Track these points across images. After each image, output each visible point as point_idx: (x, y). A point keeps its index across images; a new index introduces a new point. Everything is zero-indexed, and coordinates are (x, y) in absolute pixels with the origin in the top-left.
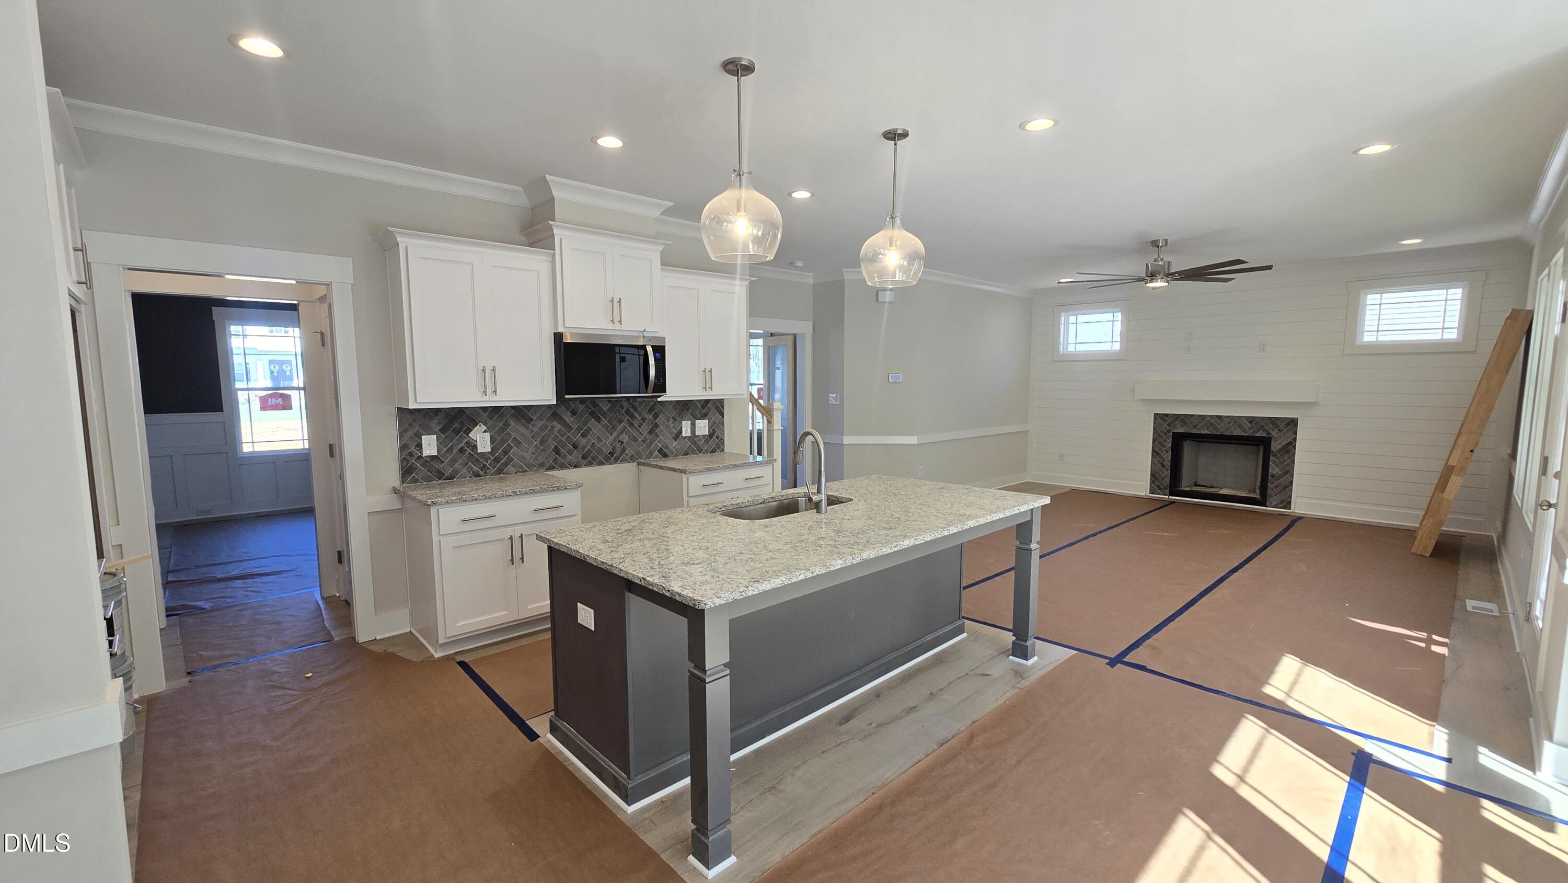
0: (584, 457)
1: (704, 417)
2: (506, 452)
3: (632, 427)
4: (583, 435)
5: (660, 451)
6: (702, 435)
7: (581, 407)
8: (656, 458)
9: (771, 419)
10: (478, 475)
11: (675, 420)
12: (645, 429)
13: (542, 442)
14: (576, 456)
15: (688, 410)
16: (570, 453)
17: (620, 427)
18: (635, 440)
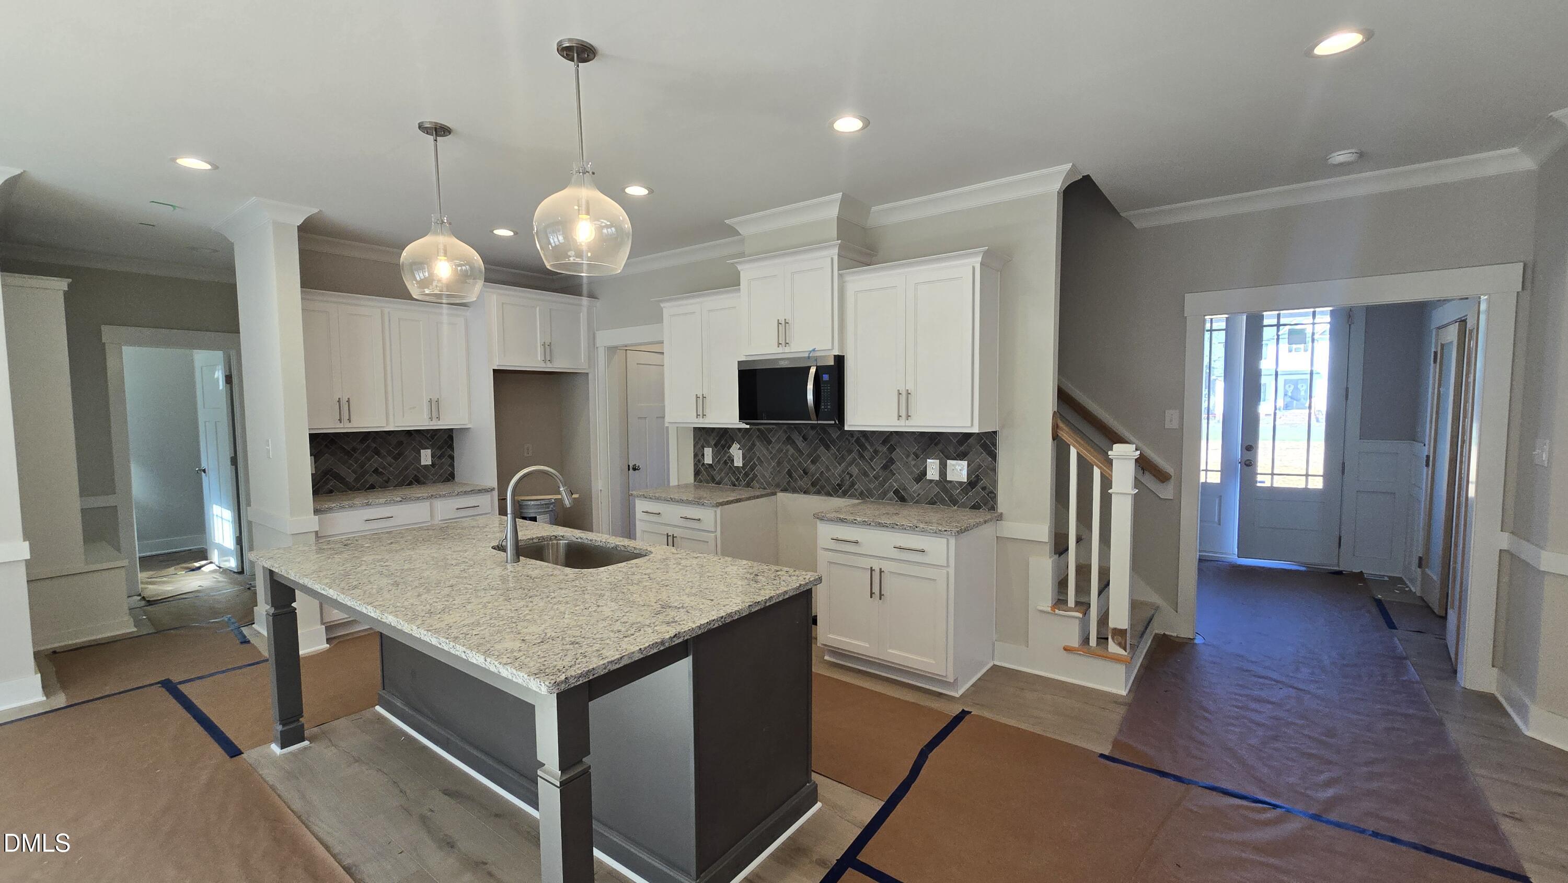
0: (813, 485)
1: (960, 456)
2: (752, 469)
3: (862, 459)
4: (813, 462)
5: (896, 492)
6: (957, 482)
7: (812, 433)
8: (891, 500)
9: (1110, 473)
10: (734, 485)
11: (917, 456)
12: (878, 464)
13: (779, 463)
14: (804, 483)
15: (936, 445)
16: (801, 478)
17: (849, 458)
18: (865, 474)
